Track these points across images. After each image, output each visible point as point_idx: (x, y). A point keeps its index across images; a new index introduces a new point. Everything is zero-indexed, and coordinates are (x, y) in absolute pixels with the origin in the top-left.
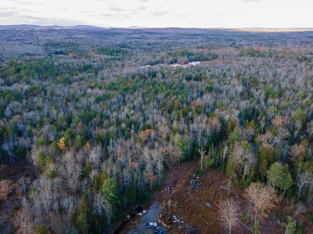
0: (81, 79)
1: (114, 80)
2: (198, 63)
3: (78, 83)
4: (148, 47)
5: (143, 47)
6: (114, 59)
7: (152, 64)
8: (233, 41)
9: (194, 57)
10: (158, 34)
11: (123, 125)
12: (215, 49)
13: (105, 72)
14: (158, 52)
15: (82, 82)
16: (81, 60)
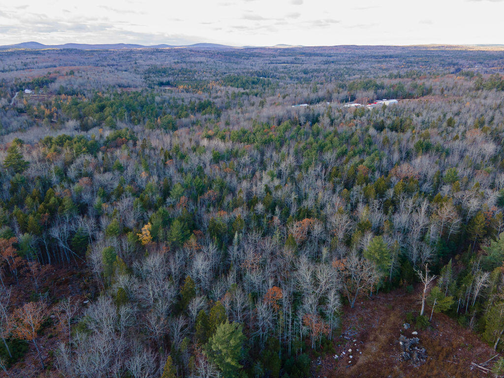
0: (193, 124)
1: (246, 126)
2: (395, 101)
3: (187, 129)
4: (304, 76)
5: (296, 75)
6: (247, 94)
7: (311, 102)
8: (456, 67)
9: (387, 92)
10: (321, 56)
11: (260, 207)
12: (425, 78)
13: (232, 114)
14: (322, 84)
15: (195, 127)
16: (196, 95)
